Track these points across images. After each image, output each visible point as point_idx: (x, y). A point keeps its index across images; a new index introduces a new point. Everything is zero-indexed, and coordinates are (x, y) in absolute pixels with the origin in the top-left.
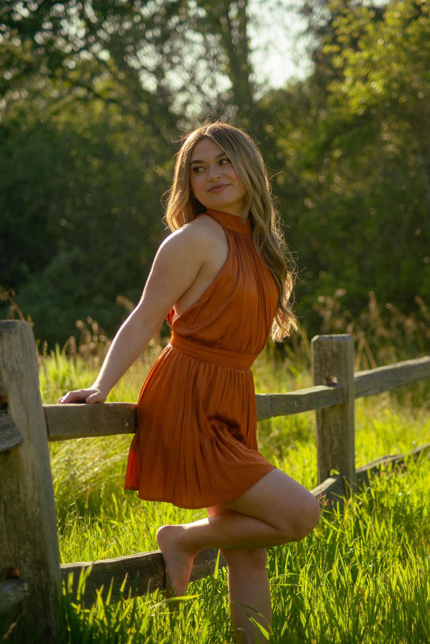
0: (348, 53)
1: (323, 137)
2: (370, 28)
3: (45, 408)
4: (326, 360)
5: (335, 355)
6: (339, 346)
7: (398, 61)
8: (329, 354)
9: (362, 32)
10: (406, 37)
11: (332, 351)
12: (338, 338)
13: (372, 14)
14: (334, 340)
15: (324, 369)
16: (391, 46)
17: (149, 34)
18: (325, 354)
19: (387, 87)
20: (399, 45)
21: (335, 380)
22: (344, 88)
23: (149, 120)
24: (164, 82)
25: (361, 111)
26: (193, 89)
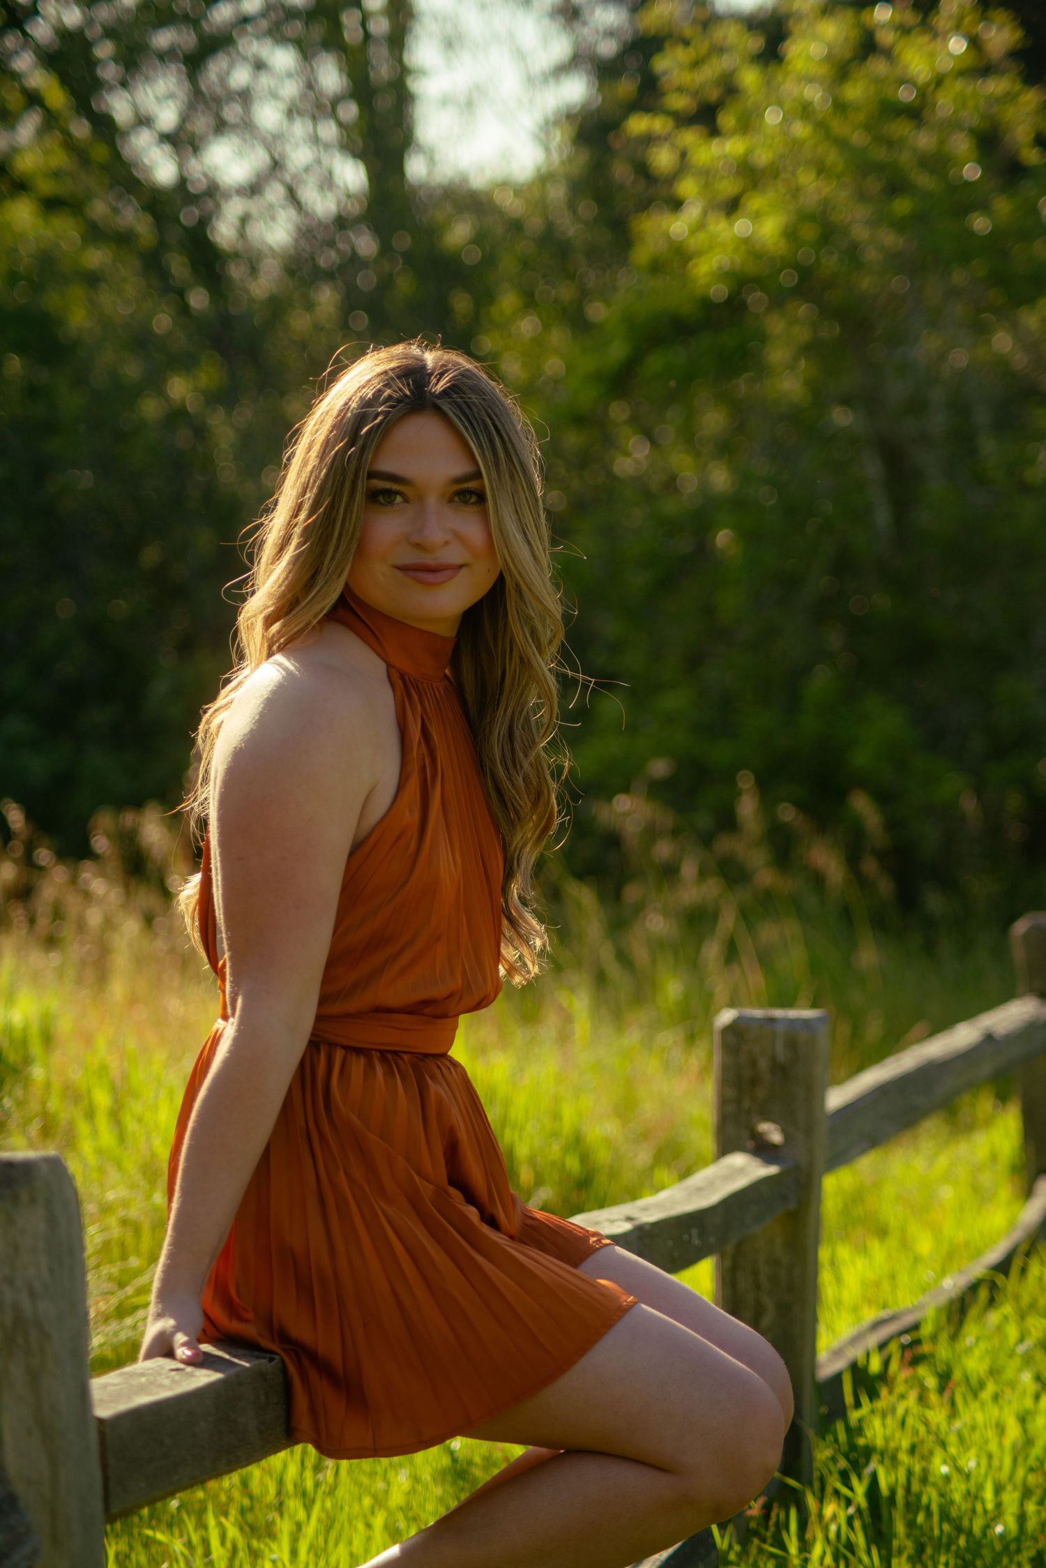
0: (690, 137)
1: (617, 351)
2: (750, 78)
3: (101, 1421)
4: (755, 1081)
5: (782, 1071)
6: (792, 1044)
7: (821, 169)
8: (763, 1064)
9: (730, 89)
10: (840, 107)
11: (773, 1058)
12: (792, 1022)
13: (755, 43)
14: (780, 1029)
15: (747, 1104)
16: (801, 130)
17: (163, 39)
18: (753, 1063)
19: (790, 234)
20: (821, 126)
21: (775, 1136)
22: (678, 225)
23: (153, 263)
24: (195, 167)
25: (719, 292)
26: (274, 193)
